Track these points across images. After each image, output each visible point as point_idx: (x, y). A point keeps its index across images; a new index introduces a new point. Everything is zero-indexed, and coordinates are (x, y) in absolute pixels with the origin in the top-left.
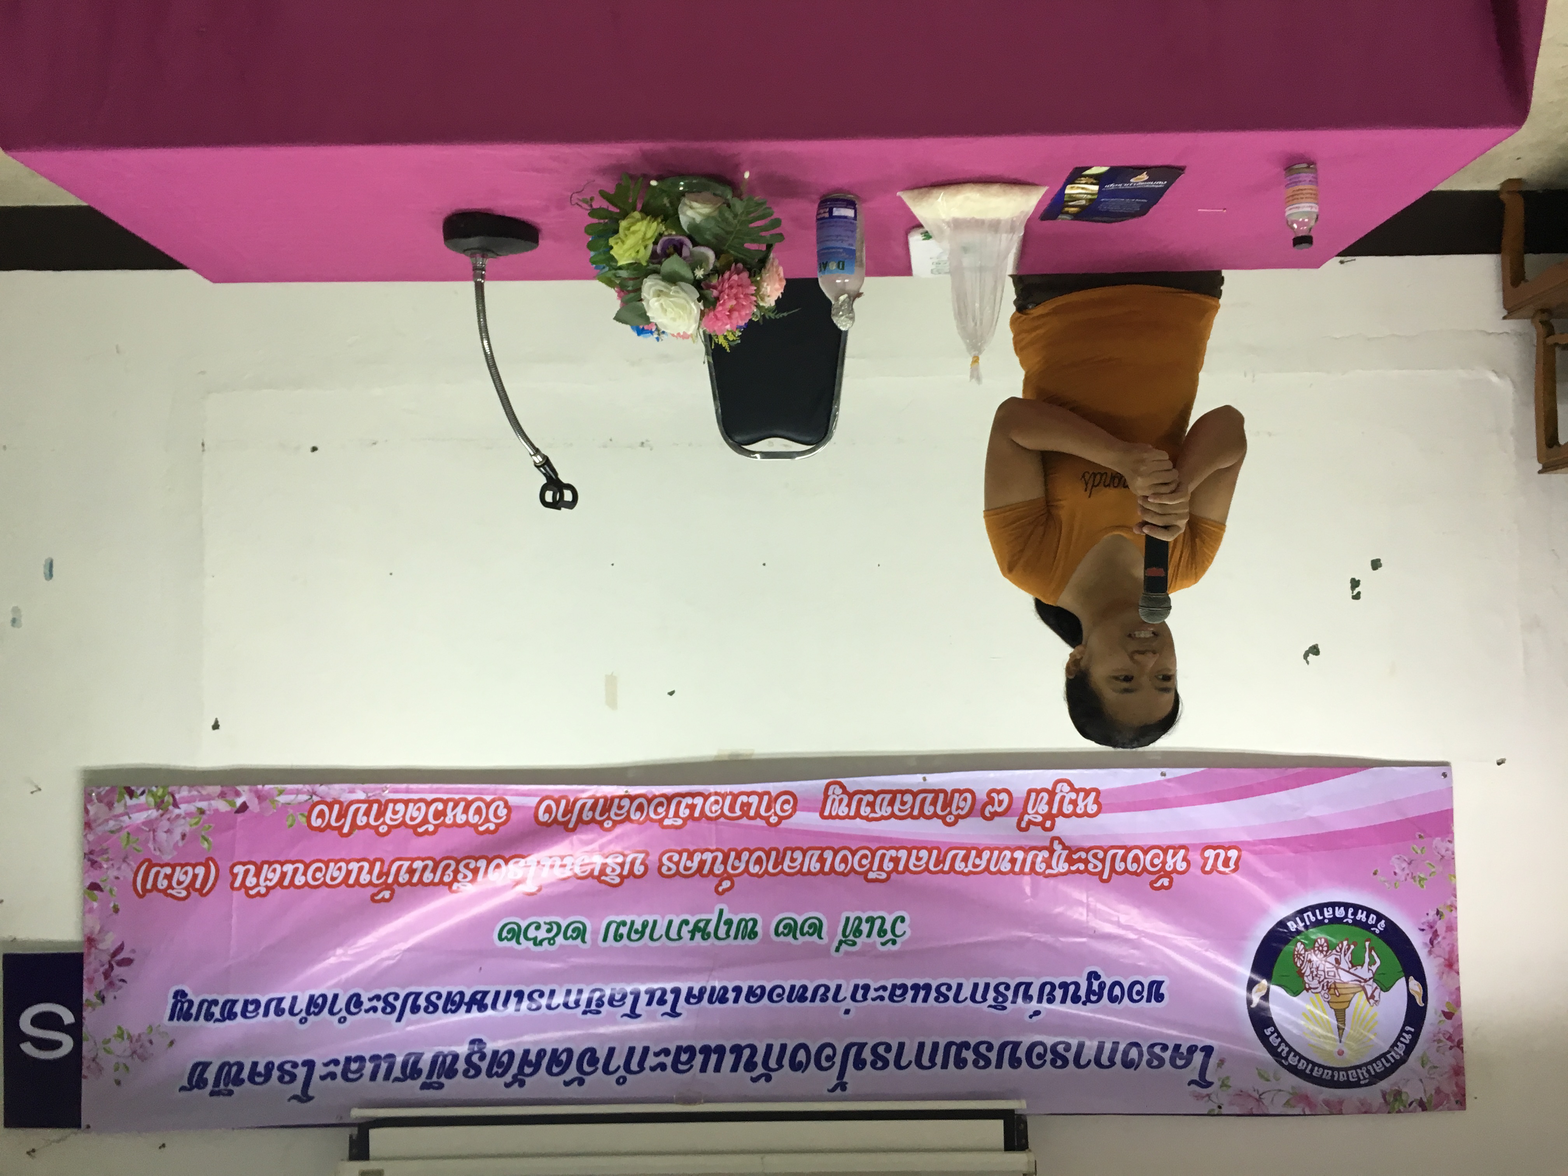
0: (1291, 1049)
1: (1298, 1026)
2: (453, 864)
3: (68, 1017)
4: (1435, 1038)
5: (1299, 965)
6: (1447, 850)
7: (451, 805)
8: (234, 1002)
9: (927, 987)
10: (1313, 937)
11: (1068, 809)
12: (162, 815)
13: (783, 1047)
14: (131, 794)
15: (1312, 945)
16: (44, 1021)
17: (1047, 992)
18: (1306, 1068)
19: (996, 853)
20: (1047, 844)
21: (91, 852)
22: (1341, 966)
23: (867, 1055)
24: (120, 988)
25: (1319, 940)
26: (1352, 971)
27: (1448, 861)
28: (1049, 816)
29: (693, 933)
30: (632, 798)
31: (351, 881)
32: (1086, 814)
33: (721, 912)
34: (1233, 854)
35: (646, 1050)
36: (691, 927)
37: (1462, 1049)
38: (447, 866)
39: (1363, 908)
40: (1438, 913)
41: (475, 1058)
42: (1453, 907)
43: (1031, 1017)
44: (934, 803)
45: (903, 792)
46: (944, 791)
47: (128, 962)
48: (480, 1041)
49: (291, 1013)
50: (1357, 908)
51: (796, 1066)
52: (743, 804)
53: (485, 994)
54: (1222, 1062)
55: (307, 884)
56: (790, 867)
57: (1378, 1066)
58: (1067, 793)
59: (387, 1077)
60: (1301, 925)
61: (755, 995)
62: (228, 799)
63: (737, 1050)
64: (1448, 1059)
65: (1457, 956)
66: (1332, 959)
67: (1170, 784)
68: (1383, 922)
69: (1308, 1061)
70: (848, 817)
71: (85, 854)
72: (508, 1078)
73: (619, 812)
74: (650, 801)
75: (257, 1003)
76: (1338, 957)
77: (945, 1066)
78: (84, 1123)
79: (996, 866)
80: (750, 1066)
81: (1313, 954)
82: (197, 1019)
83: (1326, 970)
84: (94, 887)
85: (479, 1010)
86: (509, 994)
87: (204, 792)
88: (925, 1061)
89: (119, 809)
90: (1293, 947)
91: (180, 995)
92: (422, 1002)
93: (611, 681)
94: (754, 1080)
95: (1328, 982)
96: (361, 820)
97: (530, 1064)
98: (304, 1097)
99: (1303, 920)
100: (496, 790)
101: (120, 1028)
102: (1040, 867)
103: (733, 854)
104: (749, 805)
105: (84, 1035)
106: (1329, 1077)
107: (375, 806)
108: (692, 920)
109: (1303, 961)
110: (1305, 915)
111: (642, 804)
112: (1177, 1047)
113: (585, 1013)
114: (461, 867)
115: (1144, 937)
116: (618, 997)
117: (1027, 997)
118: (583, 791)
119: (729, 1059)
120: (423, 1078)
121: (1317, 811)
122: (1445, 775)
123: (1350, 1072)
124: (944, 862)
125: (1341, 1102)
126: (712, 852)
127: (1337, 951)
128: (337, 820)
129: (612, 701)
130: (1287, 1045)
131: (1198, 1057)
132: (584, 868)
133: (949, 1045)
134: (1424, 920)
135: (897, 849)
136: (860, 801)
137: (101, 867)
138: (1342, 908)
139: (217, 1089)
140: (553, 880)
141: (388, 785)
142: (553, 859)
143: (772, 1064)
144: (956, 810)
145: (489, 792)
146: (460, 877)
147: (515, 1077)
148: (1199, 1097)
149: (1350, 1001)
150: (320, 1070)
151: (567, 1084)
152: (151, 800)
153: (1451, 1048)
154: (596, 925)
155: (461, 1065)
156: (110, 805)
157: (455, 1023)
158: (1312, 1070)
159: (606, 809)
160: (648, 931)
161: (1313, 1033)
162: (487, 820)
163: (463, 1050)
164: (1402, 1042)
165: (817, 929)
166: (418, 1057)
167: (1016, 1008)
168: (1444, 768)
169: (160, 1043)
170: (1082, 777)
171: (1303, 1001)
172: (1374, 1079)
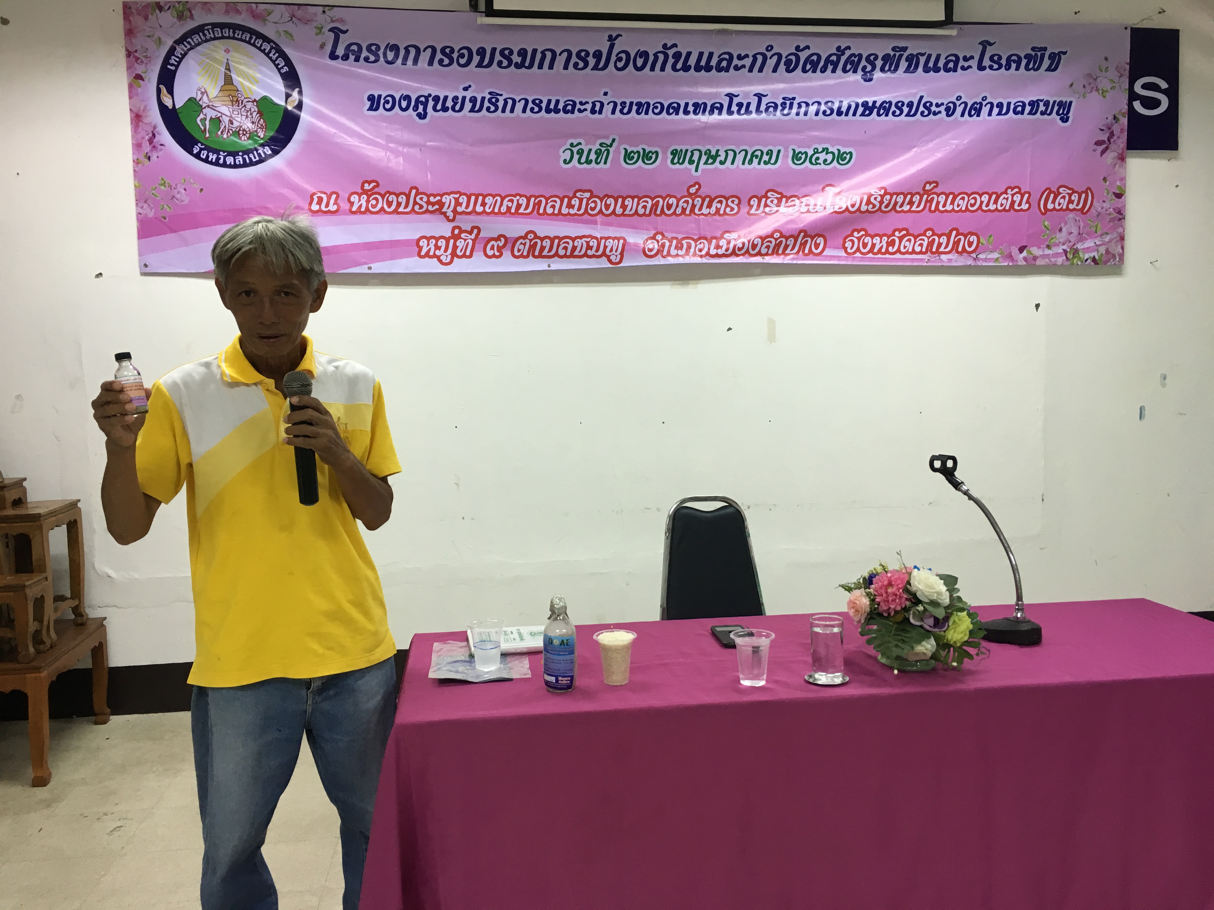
0: (267, 55)
1: (260, 72)
2: (883, 208)
3: (1137, 105)
4: (149, 59)
5: (262, 120)
6: (142, 207)
7: (883, 250)
8: (1030, 113)
9: (548, 111)
10: (250, 142)
11: (442, 243)
12: (1074, 245)
13: (652, 69)
14: (1094, 260)
15: (252, 135)
16: (1153, 103)
17: (458, 105)
18: (256, 40)
19: (496, 210)
20: (458, 217)
21: (1120, 219)
22: (228, 119)
23: (592, 61)
24: (1103, 125)
25: (246, 139)
26: (219, 115)
27: (141, 198)
28: (456, 238)
29: (717, 155)
30: (759, 254)
31: (951, 197)
32: (429, 239)
33: (696, 170)
35: (751, 70)
36: (719, 159)
37: (127, 50)
38: (886, 207)
39: (211, 163)
40: (149, 158)
41: (869, 68)
42: (136, 162)
43: (470, 86)
44: (543, 248)
45: (565, 256)
46: (534, 257)
47: (1099, 143)
48: (865, 80)
49: (992, 104)
50: (216, 164)
51: (645, 55)
52: (681, 248)
53: (863, 114)
54: (322, 46)
55: (981, 196)
56: (647, 202)
57: (197, 39)
58: (442, 255)
59: (930, 56)
60: (260, 151)
61: (673, 108)
62: (1031, 256)
63: (686, 68)
64: (138, 43)
65: (132, 124)
66: (236, 124)
67: (365, 261)
68: (195, 152)
69: (254, 45)
70: (607, 238)
71: (1124, 219)
72: (848, 53)
73: (769, 244)
74: (747, 252)
75: (1015, 112)
76: (230, 125)
77: (535, 51)
78: (1129, 31)
79: (497, 200)
80: (677, 56)
81: (251, 128)
82: (1055, 102)
83: (240, 116)
84: (1119, 196)
85: (867, 102)
86: (847, 114)
87: (1047, 260)
88: (549, 55)
89: (1102, 250)
90: (267, 134)
91: (1065, 120)
92: (906, 110)
93: (772, 338)
94: (675, 45)
95: (238, 106)
96: (944, 239)
97: (832, 63)
98: (985, 44)
99: (259, 155)
100: (853, 261)
101: (1104, 97)
102: (463, 200)
103: (688, 212)
104: (676, 248)
105: (1128, 92)
106: (237, 32)
107: (934, 250)
108: (717, 164)
109: (258, 123)
110: (257, 159)
111: (753, 251)
112: (357, 60)
113: (794, 99)
114: (878, 205)
115: (383, 145)
116: (771, 109)
117: (473, 100)
118: (793, 259)
119: (692, 61)
120: (906, 54)
122: (146, 266)
123: (220, 35)
124: (534, 204)
125: (227, 12)
126: (702, 214)
127: (232, 130)
128: (960, 240)
129: (771, 323)
130: (270, 58)
131: (340, 51)
132: (793, 203)
133: (531, 66)
134: (160, 154)
135: (569, 214)
136: (597, 251)
137: (1114, 209)
138: (228, 163)
139: (1043, 52)
140: (815, 195)
141: (925, 264)
142: (815, 210)
143: (661, 57)
144: (526, 243)
145: (858, 260)
146: (879, 199)
147: (843, 54)
148: (341, 21)
149: (220, 91)
150: (974, 63)
151: (808, 47)
152: (1081, 255)
153: (136, 51)
154: (786, 162)
155: (879, 63)
156: (1107, 252)
157: (883, 95)
158: (251, 38)
159: (778, 245)
160: (749, 157)
161: (250, 68)
162: (859, 239)
163: (878, 75)
164: (178, 57)
165: (628, 156)
166: (907, 71)
167: (481, 93)
168: (146, 271)
169: (1078, 86)
170: (431, 266)
171: (259, 92)
172: (200, 29)
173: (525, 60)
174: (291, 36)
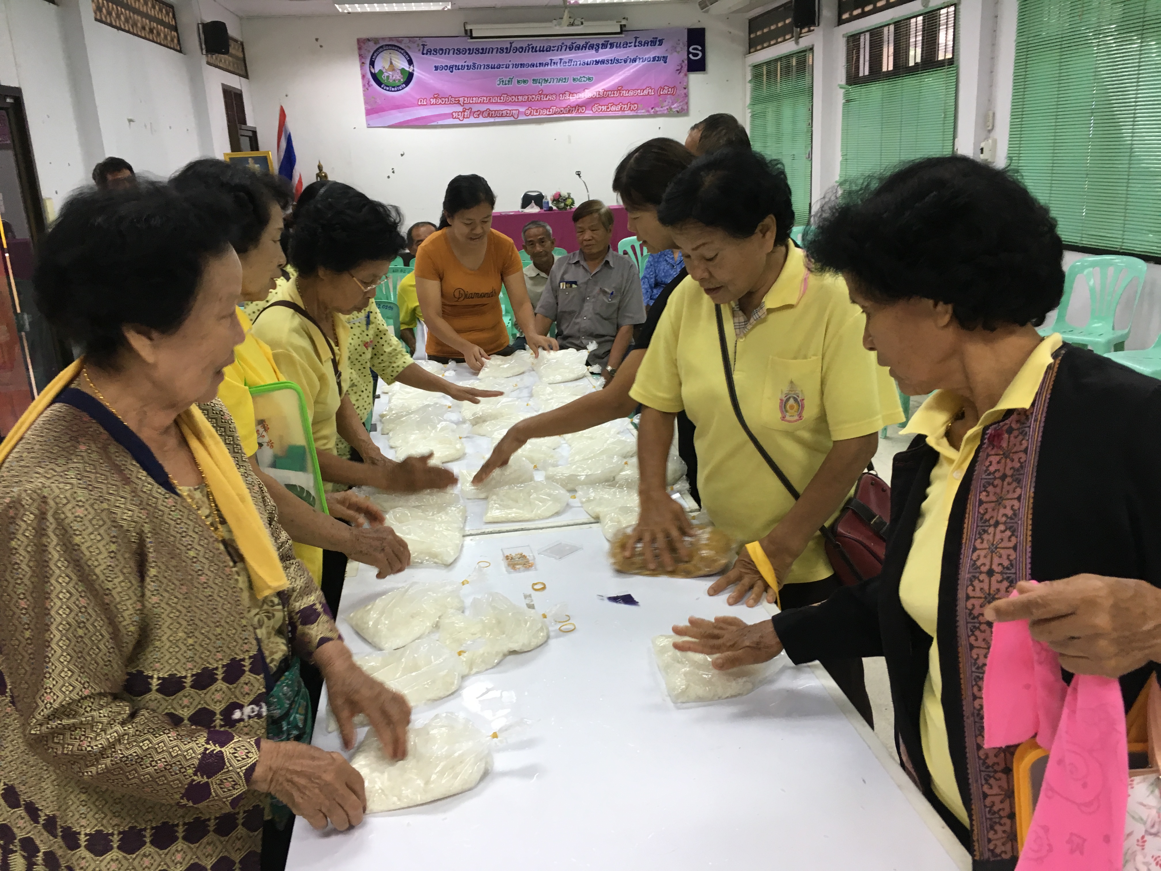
1: (400, 60)
2: (604, 96)
3: (691, 56)
4: (366, 58)
6: (366, 105)
7: (605, 110)
8: (653, 61)
9: (492, 68)
11: (460, 113)
12: (670, 106)
13: (525, 52)
14: (677, 111)
15: (399, 80)
16: (696, 55)
17: (463, 67)
18: (399, 49)
19: (477, 102)
20: (464, 105)
21: (686, 97)
22: (392, 76)
23: (505, 51)
24: (679, 64)
25: (397, 82)
26: (389, 74)
27: (366, 103)
28: (464, 112)
30: (563, 113)
31: (627, 91)
32: (456, 112)
33: (541, 86)
34: (420, 103)
35: (557, 51)
36: (548, 81)
37: (359, 54)
39: (387, 90)
40: (368, 89)
41: (597, 49)
42: (364, 91)
43: (466, 61)
44: (492, 114)
45: (500, 117)
46: (490, 117)
47: (677, 70)
48: (596, 52)
49: (640, 59)
50: (389, 90)
51: (522, 48)
52: (537, 113)
53: (595, 64)
54: (419, 50)
55: (638, 90)
56: (525, 97)
57: (381, 50)
58: (460, 117)
59: (617, 43)
61: (532, 65)
62: (656, 111)
63: (536, 51)
64: (363, 52)
65: (362, 78)
66: (394, 77)
67: (436, 120)
68: (382, 87)
69: (398, 51)
70: (513, 110)
71: (688, 96)
72: (589, 44)
73: (566, 110)
74: (559, 113)
75: (648, 61)
77: (486, 49)
78: (687, 30)
79: (477, 99)
80: (533, 48)
81: (399, 78)
82: (661, 57)
83: (395, 74)
84: (686, 88)
85: (597, 60)
86: (590, 64)
87: (661, 112)
88: (491, 50)
89: (680, 107)
90: (403, 80)
91: (665, 62)
92: (610, 62)
93: (570, 142)
94: (532, 45)
95: (394, 72)
96: (626, 106)
97: (584, 47)
98: (636, 38)
99: (402, 87)
100: (595, 114)
101: (679, 53)
102: (466, 99)
103: (539, 100)
105: (687, 52)
106: (393, 47)
107: (623, 110)
108: (548, 83)
109: (401, 76)
111: (561, 112)
112: (430, 54)
113: (572, 60)
114: (602, 95)
115: (440, 82)
116: (565, 64)
117: (468, 66)
118: (575, 115)
119: (538, 49)
120: (609, 43)
121: (399, 115)
122: (369, 124)
123: (389, 48)
124: (489, 99)
125: (389, 41)
126: (544, 100)
127: (393, 79)
128: (631, 106)
129: (569, 137)
130: (404, 55)
131: (425, 52)
132: (574, 96)
133: (485, 53)
134: (371, 87)
135: (500, 102)
136: (510, 114)
137: (685, 93)
138: (392, 90)
139: (656, 39)
140: (581, 93)
141: (620, 115)
142: (582, 98)
143: (528, 48)
144: (487, 112)
145: (597, 114)
148: (425, 42)
149: (389, 67)
150: (633, 44)
151: (575, 43)
152: (673, 110)
153: (362, 54)
154: (571, 82)
155: (600, 46)
156: (682, 108)
157: (602, 57)
158: (397, 49)
159: (569, 111)
160: (558, 80)
161: (397, 59)
162: (597, 107)
164: (375, 56)
165: (518, 82)
166: (610, 48)
167: (470, 63)
168: (369, 126)
169: (669, 51)
170: (457, 122)
171: (401, 67)
172: (382, 47)
173: (483, 51)
174: (409, 48)
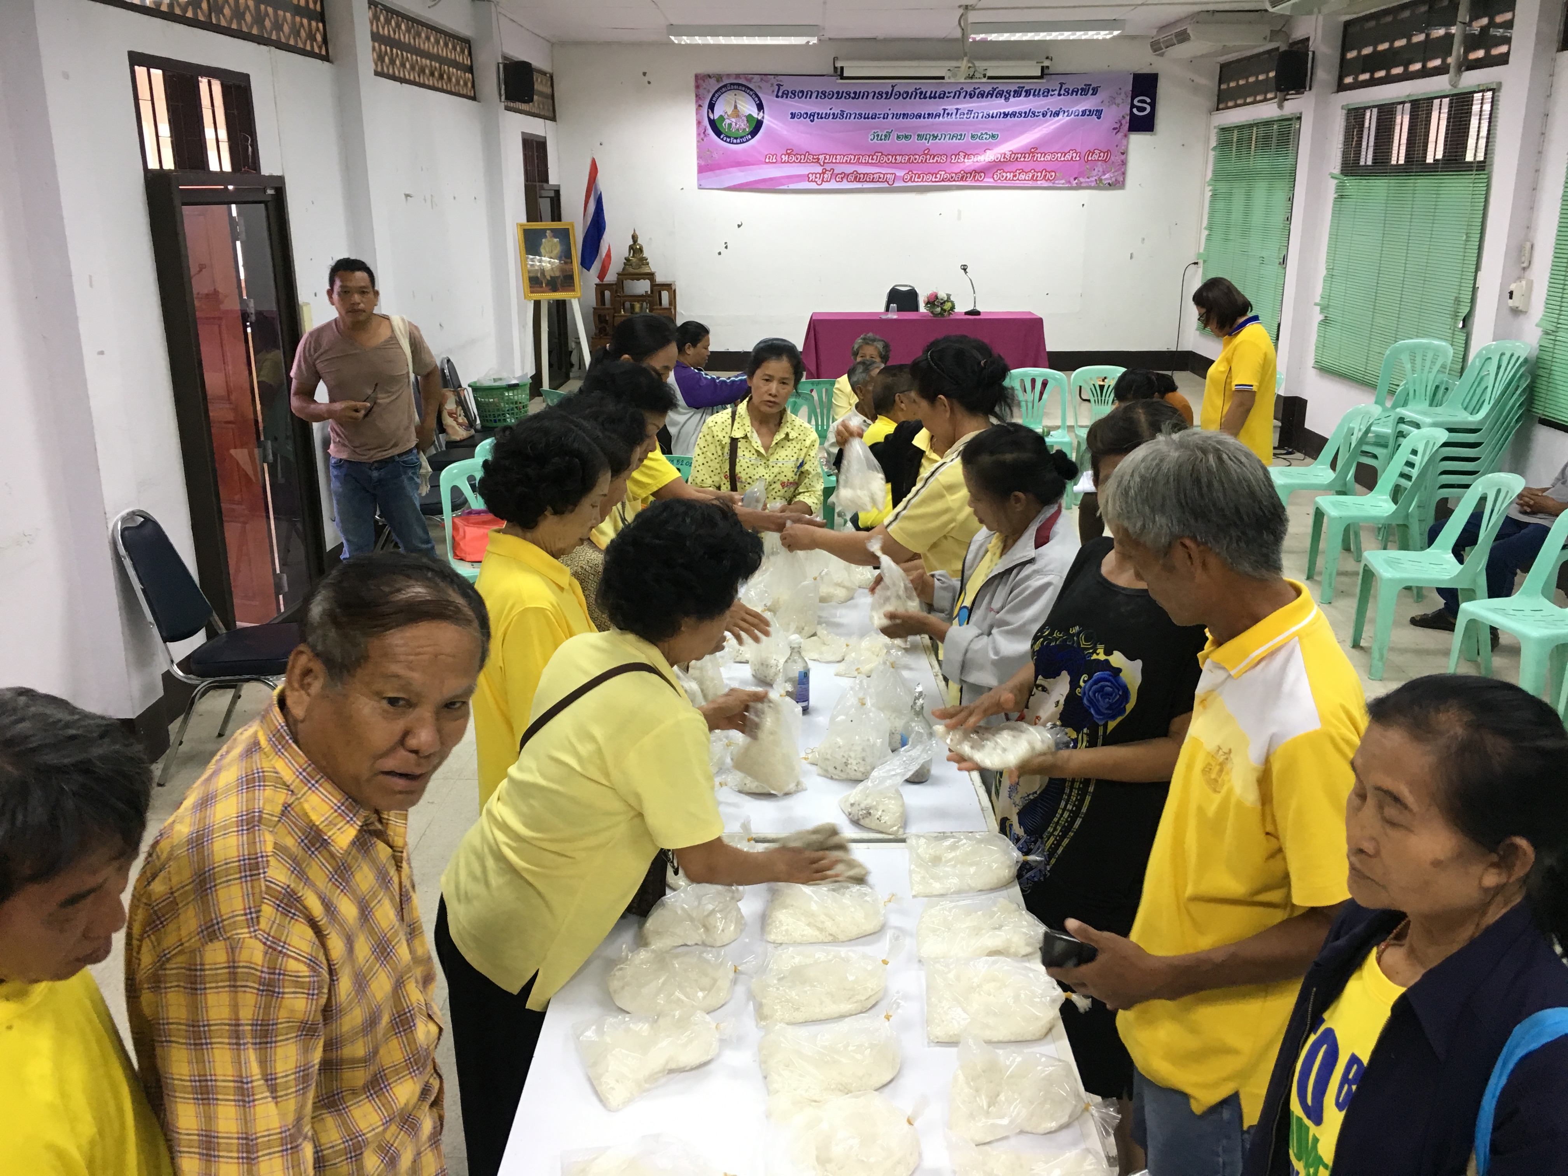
0: (751, 96)
1: (749, 104)
2: (1011, 160)
3: (1135, 110)
4: (705, 98)
5: (747, 123)
6: (700, 160)
7: (1011, 179)
8: (1082, 116)
9: (865, 118)
11: (818, 176)
12: (1100, 176)
13: (910, 99)
14: (1109, 184)
15: (744, 130)
16: (1143, 109)
17: (827, 116)
18: (747, 90)
19: (841, 161)
20: (825, 164)
21: (1124, 165)
22: (735, 123)
23: (884, 96)
24: (1118, 120)
25: (741, 132)
26: (731, 122)
27: (699, 157)
28: (824, 173)
29: (937, 136)
30: (955, 180)
31: (1043, 154)
32: (813, 174)
33: (928, 143)
34: (767, 160)
35: (954, 99)
36: (938, 138)
37: (696, 94)
38: (1013, 159)
39: (727, 142)
40: (703, 140)
41: (1007, 97)
42: (698, 141)
43: (832, 108)
44: (860, 178)
45: (870, 182)
46: (857, 182)
47: (1114, 129)
48: (1005, 102)
49: (1064, 112)
50: (730, 143)
51: (907, 93)
52: (920, 178)
53: (1003, 117)
54: (773, 92)
55: (1057, 154)
56: (906, 157)
57: (724, 90)
58: (818, 181)
59: (1035, 90)
60: (747, 137)
61: (919, 116)
62: (1079, 181)
63: (925, 98)
64: (701, 91)
65: (697, 125)
66: (738, 126)
68: (721, 137)
69: (746, 92)
70: (888, 174)
71: (1126, 164)
72: (997, 90)
73: (959, 176)
74: (949, 180)
75: (1075, 116)
76: (736, 126)
77: (860, 93)
78: (1132, 75)
79: (842, 157)
80: (921, 93)
81: (743, 127)
82: (1094, 110)
83: (739, 122)
84: (1124, 153)
85: (1005, 112)
86: (996, 117)
87: (1087, 183)
88: (866, 94)
89: (1114, 179)
90: (749, 130)
91: (1099, 118)
92: (1023, 115)
93: (959, 218)
94: (920, 89)
95: (739, 118)
97: (990, 94)
98: (1062, 84)
99: (746, 139)
100: (997, 184)
101: (1119, 107)
102: (828, 157)
103: (924, 162)
104: (918, 178)
105: (1130, 105)
106: (740, 87)
107: (1035, 179)
108: (937, 140)
109: (746, 125)
111: (951, 179)
112: (787, 97)
113: (972, 111)
114: (1009, 159)
115: (796, 133)
116: (962, 116)
117: (834, 114)
118: (970, 183)
119: (928, 95)
120: (1024, 90)
121: (741, 174)
122: (700, 185)
123: (733, 88)
124: (857, 158)
125: (736, 78)
126: (930, 163)
127: (736, 128)
128: (1047, 174)
129: (959, 212)
130: (752, 98)
131: (780, 94)
132: (971, 158)
133: (858, 99)
134: (707, 138)
135: (872, 163)
136: (883, 179)
137: (1122, 160)
138: (734, 142)
139: (1089, 87)
140: (980, 154)
141: (1030, 185)
142: (981, 161)
143: (914, 94)
144: (853, 175)
145: (999, 183)
146: (1009, 156)
147: (995, 90)
148: (781, 81)
149: (732, 112)
150: (1056, 92)
151: (979, 88)
152: (1103, 181)
153: (699, 95)
154: (968, 139)
155: (1012, 94)
156: (1118, 179)
157: (1013, 108)
158: (745, 89)
159: (962, 177)
160: (951, 137)
161: (744, 102)
162: (1000, 174)
164: (716, 98)
165: (898, 137)
166: (1025, 96)
167: (837, 111)
168: (700, 187)
169: (1106, 102)
170: (813, 186)
171: (747, 112)
172: (725, 86)
173: (856, 96)
174: (760, 87)
